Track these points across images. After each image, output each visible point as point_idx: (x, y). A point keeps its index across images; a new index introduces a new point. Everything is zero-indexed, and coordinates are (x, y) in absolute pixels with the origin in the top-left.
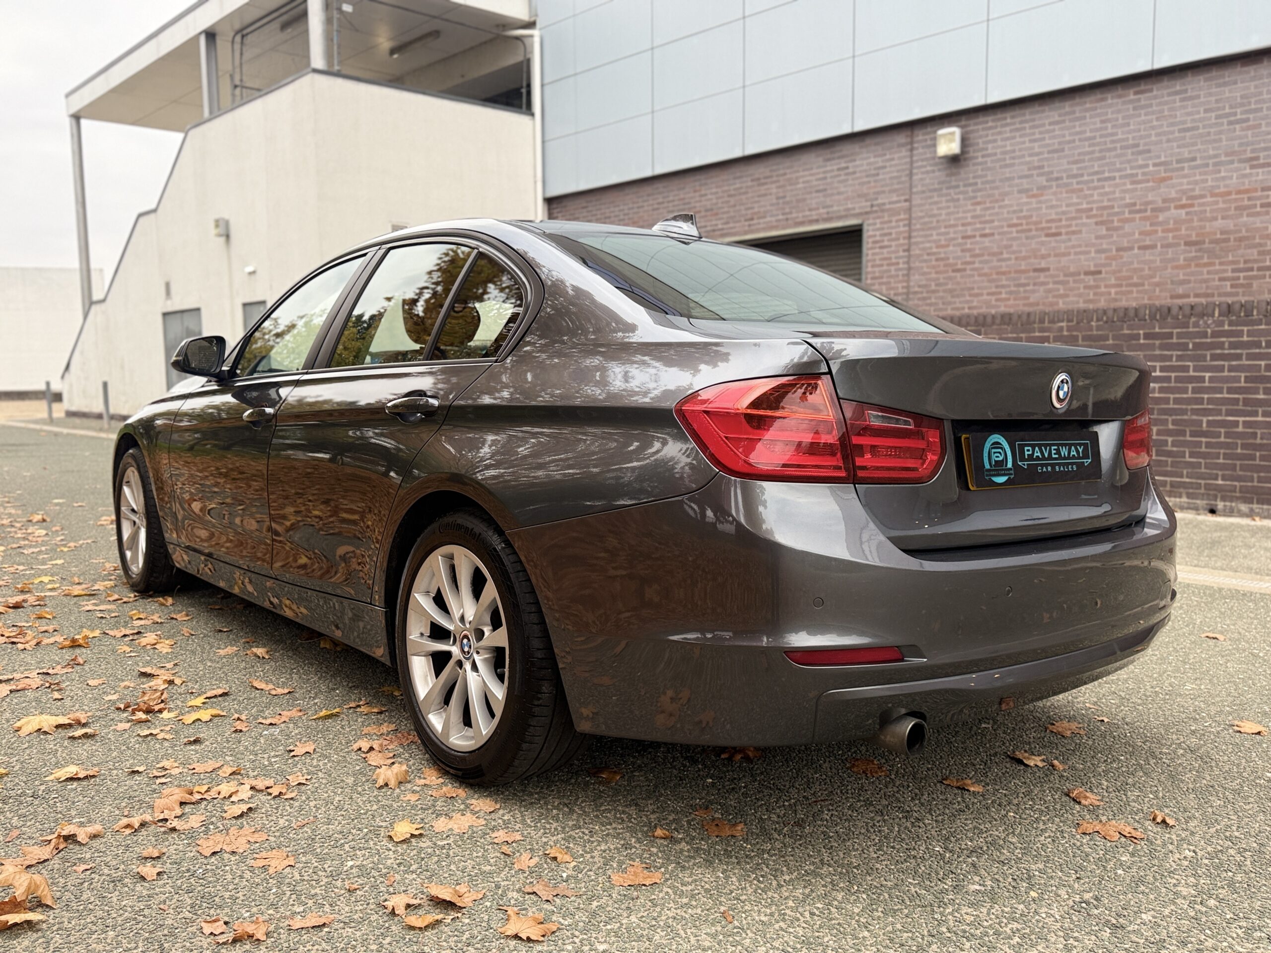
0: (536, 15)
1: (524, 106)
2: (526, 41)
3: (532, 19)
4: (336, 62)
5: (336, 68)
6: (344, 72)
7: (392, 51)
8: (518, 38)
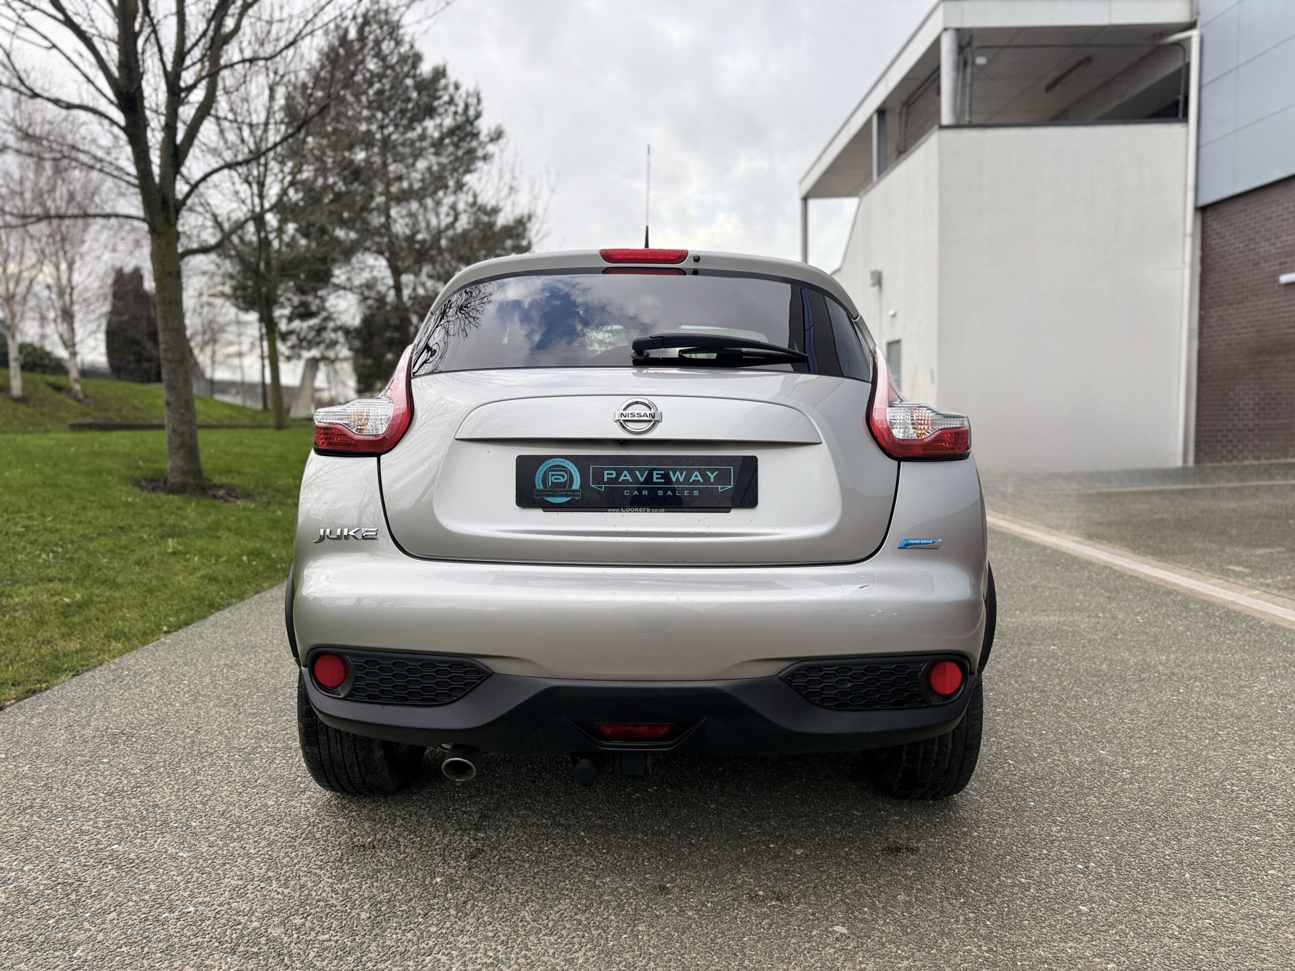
0: (1198, 13)
1: (1181, 114)
2: (1184, 44)
3: (1194, 19)
4: (967, 114)
5: (967, 119)
6: (975, 122)
7: (1051, 87)
8: (1178, 44)
